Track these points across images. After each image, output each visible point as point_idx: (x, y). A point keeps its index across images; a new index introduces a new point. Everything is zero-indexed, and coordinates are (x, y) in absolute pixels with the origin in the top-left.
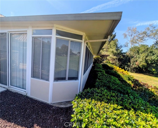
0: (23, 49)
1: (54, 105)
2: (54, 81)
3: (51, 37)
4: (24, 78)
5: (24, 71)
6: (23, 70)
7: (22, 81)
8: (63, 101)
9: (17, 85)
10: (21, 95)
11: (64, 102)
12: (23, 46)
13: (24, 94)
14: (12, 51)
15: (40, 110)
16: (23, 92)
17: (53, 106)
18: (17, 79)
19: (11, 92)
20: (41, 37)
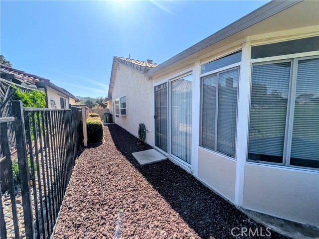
0: (187, 102)
1: (249, 215)
2: (247, 161)
3: (238, 67)
4: (188, 148)
5: (188, 135)
6: (186, 133)
7: (185, 149)
8: (274, 216)
9: (179, 155)
10: (185, 171)
11: (277, 218)
12: (187, 98)
13: (189, 171)
14: (173, 107)
15: (218, 212)
16: (187, 167)
17: (247, 217)
18: (179, 147)
19: (172, 163)
20: (216, 73)
